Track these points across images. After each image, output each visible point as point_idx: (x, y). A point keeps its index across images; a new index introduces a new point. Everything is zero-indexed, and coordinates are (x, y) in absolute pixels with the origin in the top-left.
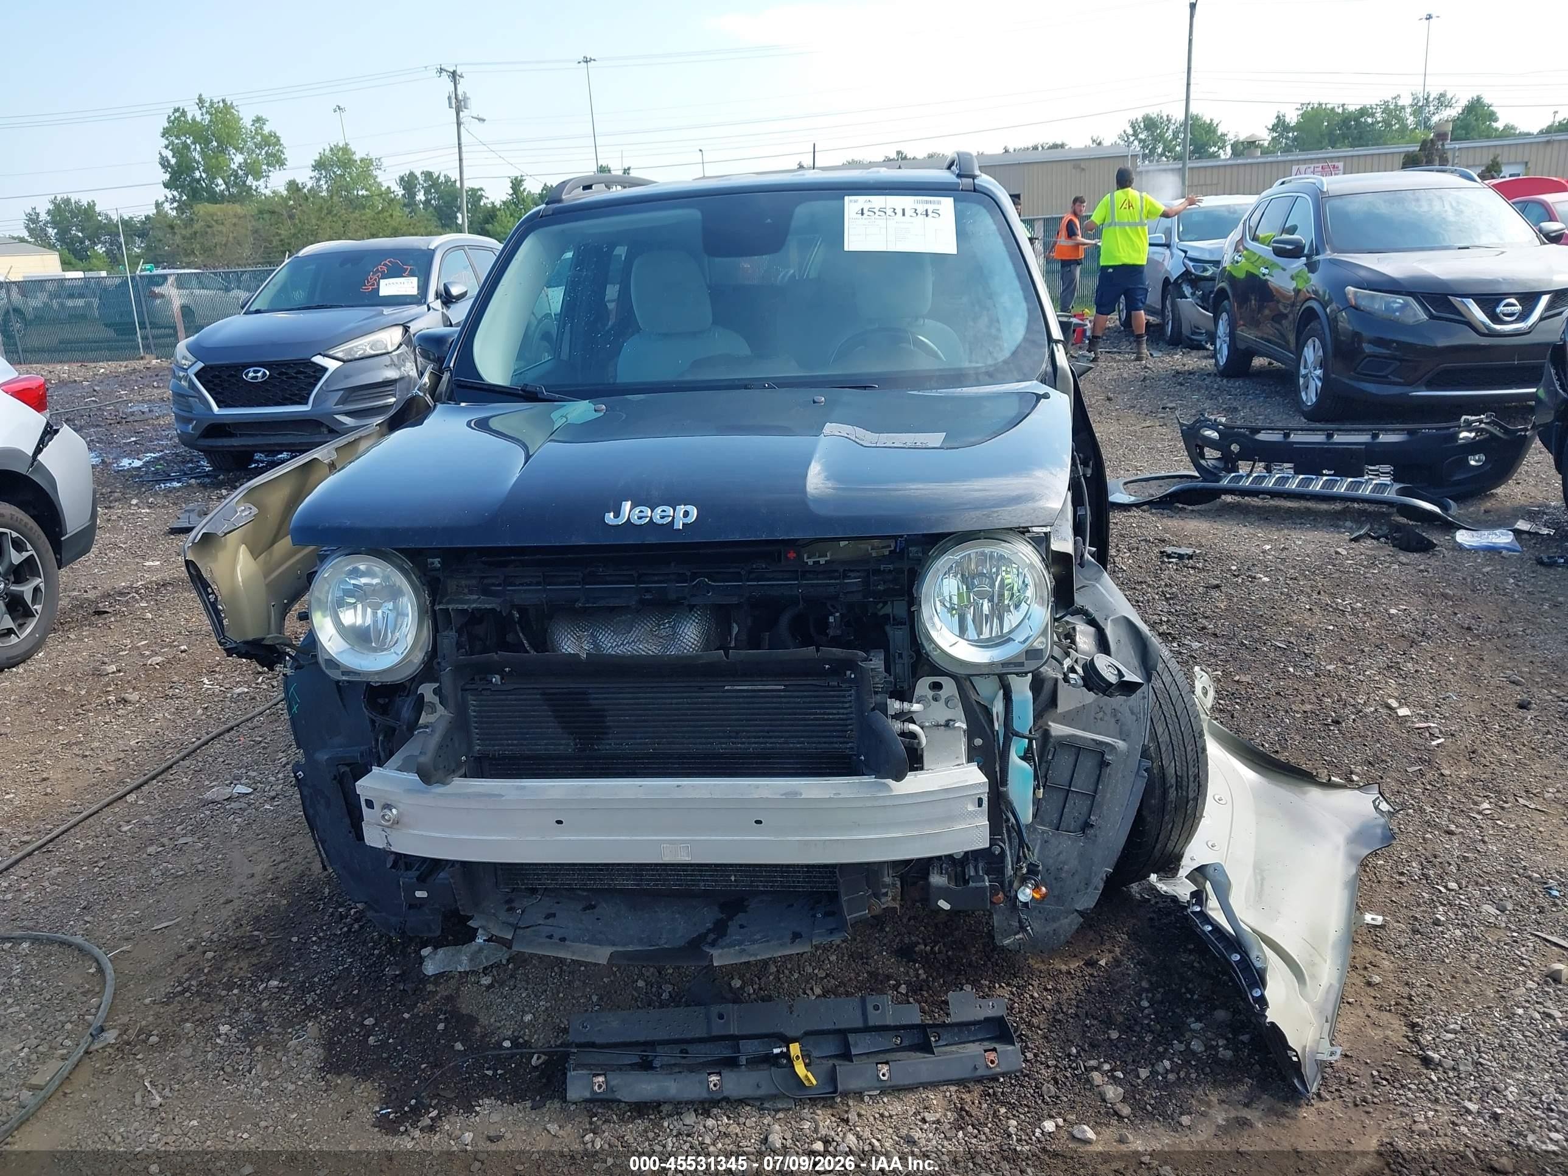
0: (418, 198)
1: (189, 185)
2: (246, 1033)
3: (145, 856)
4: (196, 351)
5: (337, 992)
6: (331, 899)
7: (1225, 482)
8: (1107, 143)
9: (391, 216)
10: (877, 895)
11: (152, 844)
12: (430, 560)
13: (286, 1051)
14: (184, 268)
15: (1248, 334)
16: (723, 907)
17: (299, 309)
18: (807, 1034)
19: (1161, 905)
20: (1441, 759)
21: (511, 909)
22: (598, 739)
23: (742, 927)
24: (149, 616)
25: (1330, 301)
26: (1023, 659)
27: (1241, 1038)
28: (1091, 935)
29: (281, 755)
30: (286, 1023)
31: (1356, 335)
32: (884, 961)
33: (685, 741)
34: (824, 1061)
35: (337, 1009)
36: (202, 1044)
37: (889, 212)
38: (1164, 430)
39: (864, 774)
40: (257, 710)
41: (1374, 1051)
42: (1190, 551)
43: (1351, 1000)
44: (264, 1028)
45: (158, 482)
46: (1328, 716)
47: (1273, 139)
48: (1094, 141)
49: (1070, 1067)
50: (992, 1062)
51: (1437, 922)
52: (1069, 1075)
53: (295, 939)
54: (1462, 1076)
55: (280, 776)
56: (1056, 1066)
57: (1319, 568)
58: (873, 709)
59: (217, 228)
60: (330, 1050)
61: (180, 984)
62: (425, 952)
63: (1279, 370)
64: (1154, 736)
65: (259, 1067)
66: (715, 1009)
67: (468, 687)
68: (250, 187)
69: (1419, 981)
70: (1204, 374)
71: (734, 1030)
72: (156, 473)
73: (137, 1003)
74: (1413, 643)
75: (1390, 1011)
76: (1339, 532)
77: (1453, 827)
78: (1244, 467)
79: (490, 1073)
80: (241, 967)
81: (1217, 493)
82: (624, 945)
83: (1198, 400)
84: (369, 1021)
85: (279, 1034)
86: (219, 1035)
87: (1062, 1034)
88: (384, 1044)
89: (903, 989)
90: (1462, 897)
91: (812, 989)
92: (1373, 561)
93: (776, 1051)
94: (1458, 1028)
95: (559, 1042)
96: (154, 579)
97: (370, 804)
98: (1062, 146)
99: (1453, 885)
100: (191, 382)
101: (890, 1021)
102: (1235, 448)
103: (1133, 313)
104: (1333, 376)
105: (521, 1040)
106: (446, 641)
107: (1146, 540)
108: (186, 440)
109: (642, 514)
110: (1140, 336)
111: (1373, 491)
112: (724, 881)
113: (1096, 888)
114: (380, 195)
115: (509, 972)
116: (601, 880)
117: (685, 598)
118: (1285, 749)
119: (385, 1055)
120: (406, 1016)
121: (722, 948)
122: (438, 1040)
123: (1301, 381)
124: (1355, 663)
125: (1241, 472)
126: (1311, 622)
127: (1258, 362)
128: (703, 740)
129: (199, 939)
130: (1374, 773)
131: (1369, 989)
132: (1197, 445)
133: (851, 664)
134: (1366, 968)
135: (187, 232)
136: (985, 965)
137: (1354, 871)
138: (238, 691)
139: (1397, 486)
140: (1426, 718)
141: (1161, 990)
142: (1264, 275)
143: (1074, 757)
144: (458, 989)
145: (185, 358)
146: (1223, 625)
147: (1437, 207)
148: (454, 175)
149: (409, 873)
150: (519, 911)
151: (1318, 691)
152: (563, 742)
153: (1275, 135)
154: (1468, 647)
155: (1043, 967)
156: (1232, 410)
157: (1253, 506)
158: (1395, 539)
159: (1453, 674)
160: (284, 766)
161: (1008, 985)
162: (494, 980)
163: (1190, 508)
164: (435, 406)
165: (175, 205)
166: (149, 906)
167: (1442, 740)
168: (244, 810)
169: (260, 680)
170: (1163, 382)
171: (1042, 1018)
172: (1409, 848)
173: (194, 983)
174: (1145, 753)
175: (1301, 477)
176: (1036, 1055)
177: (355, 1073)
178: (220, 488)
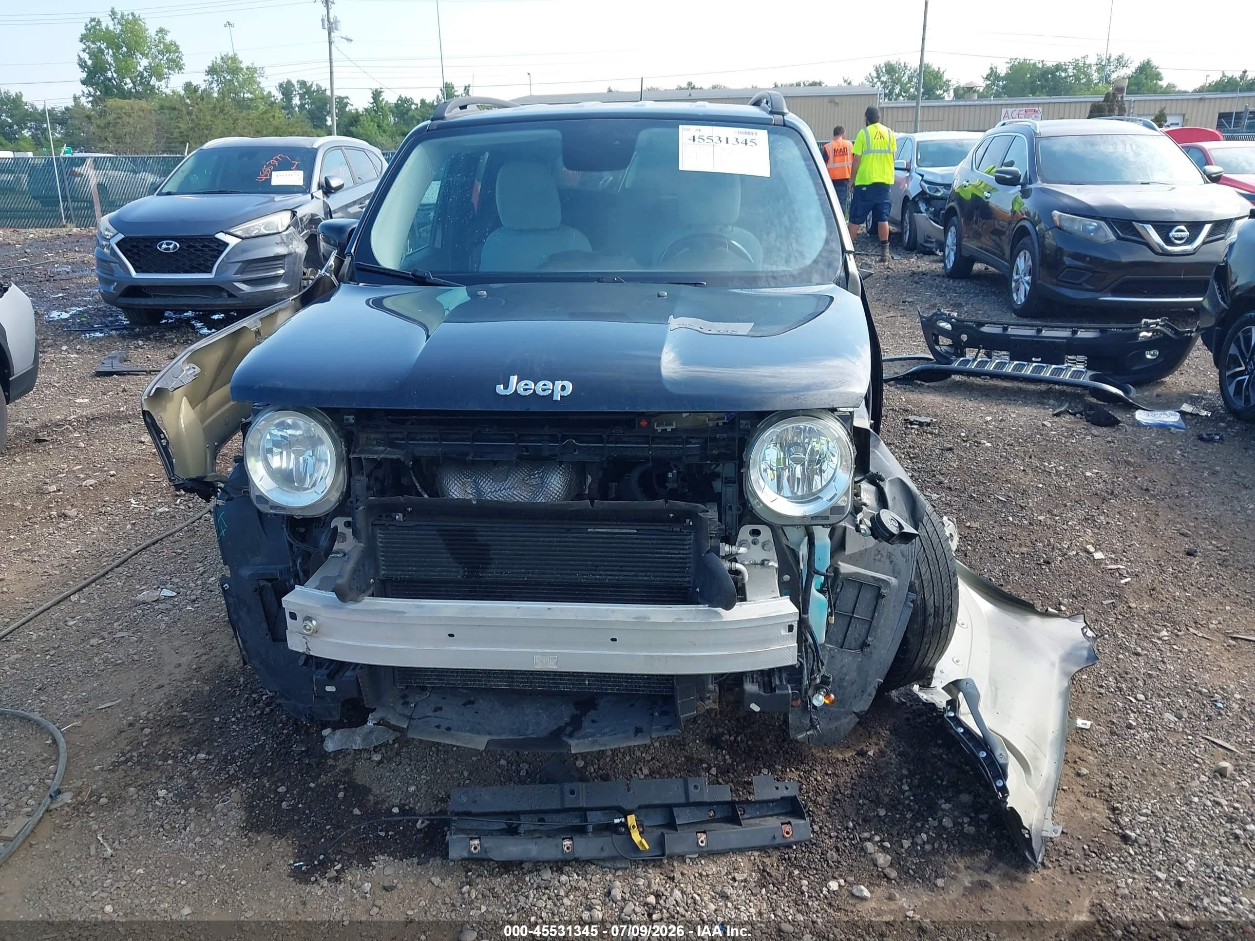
0: (294, 102)
1: (102, 82)
2: (180, 797)
3: (88, 646)
4: (118, 224)
5: (254, 764)
6: (246, 686)
7: (955, 365)
8: (855, 83)
9: (274, 116)
10: (702, 699)
11: (94, 637)
12: (346, 417)
13: (214, 813)
14: (98, 152)
15: (971, 245)
16: (578, 704)
17: (204, 193)
18: (640, 807)
19: (915, 707)
20: (1128, 594)
21: (406, 704)
22: (482, 568)
23: (593, 721)
24: (82, 445)
25: (1040, 221)
26: (828, 514)
27: (981, 816)
28: (861, 730)
29: (199, 565)
30: (213, 789)
31: (1059, 250)
32: (697, 748)
33: (555, 572)
34: (654, 829)
35: (254, 779)
36: (144, 805)
37: (716, 140)
38: (904, 320)
39: (698, 603)
40: (178, 527)
41: (1084, 829)
42: (928, 420)
43: (1065, 788)
44: (195, 793)
45: (84, 332)
46: (1040, 557)
47: (987, 86)
48: (845, 81)
49: (848, 837)
50: (788, 833)
51: (1130, 726)
52: (847, 844)
53: (217, 719)
54: (1154, 850)
55: (199, 582)
56: (837, 837)
57: (1030, 437)
58: (708, 552)
59: (126, 119)
60: (251, 813)
61: (124, 754)
62: (326, 732)
63: (993, 274)
64: (919, 575)
65: (192, 825)
66: (567, 787)
67: (377, 522)
68: (154, 87)
69: (1117, 774)
70: (934, 275)
71: (582, 804)
72: (81, 324)
73: (88, 770)
74: (1104, 500)
75: (1095, 797)
76: (1044, 408)
77: (1139, 650)
78: (970, 354)
79: (383, 834)
80: (175, 742)
81: (947, 374)
82: (500, 734)
83: (931, 297)
84: (282, 789)
85: (208, 798)
86: (158, 799)
87: (841, 811)
88: (294, 808)
89: (714, 771)
90: (1148, 706)
91: (641, 769)
92: (1071, 433)
93: (617, 821)
94: (1149, 812)
95: (438, 810)
96: (84, 413)
97: (293, 616)
98: (820, 84)
99: (1141, 697)
100: (112, 249)
101: (706, 799)
102: (964, 337)
103: (879, 223)
104: (1040, 282)
105: (407, 807)
106: (358, 484)
107: (893, 410)
108: (108, 298)
109: (526, 387)
110: (884, 242)
111: (1071, 376)
112: (580, 684)
113: (870, 695)
114: (263, 98)
115: (395, 751)
116: (479, 681)
117: (556, 456)
118: (1008, 583)
119: (296, 818)
120: (312, 785)
121: (578, 739)
122: (339, 805)
123: (1014, 284)
124: (1060, 515)
125: (968, 357)
126: (1025, 481)
127: (978, 267)
128: (569, 572)
129: (137, 718)
130: (1078, 605)
131: (1078, 779)
132: (934, 334)
133: (692, 515)
134: (1075, 762)
135: (102, 122)
136: (778, 752)
137: (1066, 684)
138: (161, 510)
139: (1090, 373)
140: (1116, 562)
141: (918, 777)
142: (987, 198)
143: (857, 590)
144: (354, 764)
145: (108, 230)
146: (955, 481)
147: (1120, 148)
148: (325, 85)
149: (319, 671)
150: (412, 705)
151: (1032, 537)
152: (454, 569)
153: (989, 82)
154: (1146, 505)
155: (823, 756)
156: (957, 306)
157: (977, 385)
158: (1088, 415)
159: (1136, 526)
160: (201, 575)
161: (797, 769)
162: (383, 757)
163: (927, 384)
164: (339, 285)
165: (91, 99)
166: (94, 689)
167: (1129, 579)
168: (171, 610)
169: (178, 502)
170: (902, 280)
171: (825, 797)
172: (1106, 666)
173: (135, 754)
174: (911, 588)
175: (1016, 362)
176: (821, 828)
177: (272, 832)
178: (137, 340)
